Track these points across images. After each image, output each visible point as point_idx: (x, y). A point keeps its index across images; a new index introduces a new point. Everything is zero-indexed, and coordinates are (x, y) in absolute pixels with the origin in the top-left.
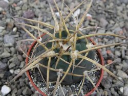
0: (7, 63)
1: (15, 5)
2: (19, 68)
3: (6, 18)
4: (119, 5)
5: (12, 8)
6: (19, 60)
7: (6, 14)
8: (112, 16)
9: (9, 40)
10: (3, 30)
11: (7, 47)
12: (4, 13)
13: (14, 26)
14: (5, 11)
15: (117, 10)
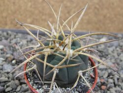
0: (4, 86)
1: (15, 45)
2: (15, 92)
3: (7, 54)
4: (109, 47)
5: (13, 47)
6: (16, 84)
7: (7, 51)
8: (104, 54)
9: (8, 68)
10: (3, 61)
11: (5, 73)
12: (5, 50)
13: (14, 59)
14: (6, 49)
15: (108, 50)
